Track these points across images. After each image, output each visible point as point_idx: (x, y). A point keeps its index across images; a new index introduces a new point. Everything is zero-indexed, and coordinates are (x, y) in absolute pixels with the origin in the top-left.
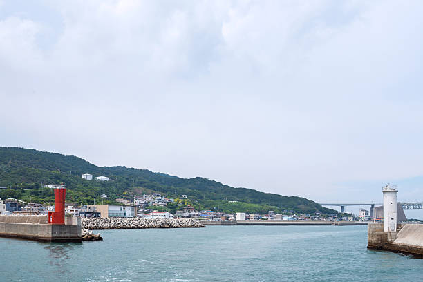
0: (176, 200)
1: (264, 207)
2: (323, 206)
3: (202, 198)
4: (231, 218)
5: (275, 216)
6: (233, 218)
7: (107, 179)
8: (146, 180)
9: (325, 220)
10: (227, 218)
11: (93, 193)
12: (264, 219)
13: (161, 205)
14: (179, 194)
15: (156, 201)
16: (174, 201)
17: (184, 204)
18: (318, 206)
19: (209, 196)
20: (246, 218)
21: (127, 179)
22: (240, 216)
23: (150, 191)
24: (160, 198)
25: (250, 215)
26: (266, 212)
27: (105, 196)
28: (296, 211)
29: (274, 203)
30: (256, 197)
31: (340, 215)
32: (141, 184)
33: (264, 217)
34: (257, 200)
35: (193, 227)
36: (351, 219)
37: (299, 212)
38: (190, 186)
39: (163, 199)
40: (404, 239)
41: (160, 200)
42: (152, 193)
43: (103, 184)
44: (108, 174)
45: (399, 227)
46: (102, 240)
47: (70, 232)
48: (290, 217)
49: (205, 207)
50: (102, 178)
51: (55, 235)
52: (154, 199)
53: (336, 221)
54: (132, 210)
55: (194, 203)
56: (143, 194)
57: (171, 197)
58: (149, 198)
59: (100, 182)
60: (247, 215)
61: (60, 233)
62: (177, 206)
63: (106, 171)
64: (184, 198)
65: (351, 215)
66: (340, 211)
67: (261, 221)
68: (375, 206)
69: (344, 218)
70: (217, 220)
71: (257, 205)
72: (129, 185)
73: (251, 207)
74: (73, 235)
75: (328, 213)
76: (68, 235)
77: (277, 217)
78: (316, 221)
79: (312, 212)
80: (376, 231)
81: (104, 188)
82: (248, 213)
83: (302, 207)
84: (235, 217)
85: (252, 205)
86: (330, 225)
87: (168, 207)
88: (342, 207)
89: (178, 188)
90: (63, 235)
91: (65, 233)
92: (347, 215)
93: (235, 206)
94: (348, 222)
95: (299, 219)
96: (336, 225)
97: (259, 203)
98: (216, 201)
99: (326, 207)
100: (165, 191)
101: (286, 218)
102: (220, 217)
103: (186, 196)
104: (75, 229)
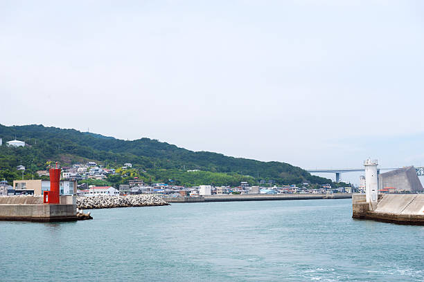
0: (118, 170)
1: (234, 176)
2: (312, 174)
3: (151, 166)
4: (193, 193)
5: (251, 188)
6: (195, 192)
7: (22, 144)
8: (75, 144)
9: (315, 193)
10: (188, 193)
11: (7, 163)
12: (236, 193)
13: (99, 178)
14: (121, 162)
15: (92, 172)
16: (115, 172)
17: (129, 175)
18: (305, 173)
19: (161, 165)
20: (212, 193)
21: (50, 143)
22: (204, 190)
23: (83, 159)
24: (97, 168)
25: (218, 188)
26: (237, 184)
27: (23, 168)
28: (277, 182)
29: (247, 171)
30: (224, 164)
31: (334, 185)
32: (69, 149)
33: (236, 190)
34: (225, 168)
35: (156, 205)
36: (349, 190)
37: (281, 183)
38: (134, 150)
39: (100, 170)
40: (382, 208)
41: (96, 171)
42: (85, 163)
43: (17, 151)
44: (21, 136)
45: (380, 197)
46: (92, 218)
47: (67, 211)
48: (269, 190)
49: (157, 179)
50: (16, 143)
51: (53, 215)
52: (88, 171)
53: (329, 193)
54: (71, 186)
55: (142, 174)
56: (73, 163)
57: (111, 166)
58: (82, 169)
59: (14, 148)
60: (214, 189)
61: (58, 212)
62: (120, 179)
63: (17, 132)
64: (129, 168)
65: (349, 185)
66: (334, 180)
67: (232, 196)
68: (381, 172)
69: (340, 189)
70: (175, 195)
71: (225, 175)
72: (52, 152)
73: (217, 177)
74: (69, 214)
75: (319, 182)
76: (64, 214)
77: (253, 191)
78: (303, 194)
79: (298, 182)
80: (359, 201)
81: (18, 156)
82: (214, 185)
83: (285, 175)
84: (198, 192)
85: (218, 174)
86: (321, 198)
87: (109, 180)
88: (338, 175)
89: (118, 154)
90: (60, 214)
91: (62, 212)
92: (343, 185)
93: (196, 176)
94: (344, 194)
95: (281, 191)
96: (329, 198)
97: (228, 171)
98: (171, 171)
99: (316, 174)
100: (101, 159)
101: (264, 191)
102: (178, 191)
103: (130, 165)
104: (71, 207)
